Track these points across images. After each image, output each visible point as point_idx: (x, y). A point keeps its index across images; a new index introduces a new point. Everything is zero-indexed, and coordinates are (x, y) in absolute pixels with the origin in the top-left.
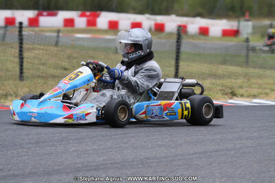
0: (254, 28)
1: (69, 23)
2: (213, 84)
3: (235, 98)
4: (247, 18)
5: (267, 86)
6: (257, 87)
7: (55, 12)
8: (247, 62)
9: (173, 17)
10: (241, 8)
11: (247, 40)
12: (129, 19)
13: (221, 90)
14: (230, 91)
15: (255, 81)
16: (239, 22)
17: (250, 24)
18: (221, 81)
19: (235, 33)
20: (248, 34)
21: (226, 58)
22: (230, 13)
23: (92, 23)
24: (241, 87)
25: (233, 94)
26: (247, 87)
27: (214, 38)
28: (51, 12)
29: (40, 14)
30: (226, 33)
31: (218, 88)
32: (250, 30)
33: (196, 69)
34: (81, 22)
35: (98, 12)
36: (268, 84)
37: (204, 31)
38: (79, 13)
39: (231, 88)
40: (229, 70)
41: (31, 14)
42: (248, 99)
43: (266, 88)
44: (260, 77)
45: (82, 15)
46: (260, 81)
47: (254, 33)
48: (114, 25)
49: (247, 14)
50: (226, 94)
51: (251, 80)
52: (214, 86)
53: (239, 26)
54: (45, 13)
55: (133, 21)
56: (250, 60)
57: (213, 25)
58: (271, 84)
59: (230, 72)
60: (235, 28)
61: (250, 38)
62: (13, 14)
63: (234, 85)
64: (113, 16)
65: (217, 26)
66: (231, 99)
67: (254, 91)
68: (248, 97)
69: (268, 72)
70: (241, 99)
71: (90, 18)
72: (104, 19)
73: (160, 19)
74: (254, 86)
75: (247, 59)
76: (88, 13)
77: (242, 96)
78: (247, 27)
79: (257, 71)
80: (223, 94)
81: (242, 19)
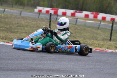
1: (87, 16)
7: (82, 11)
12: (110, 17)
23: (95, 17)
28: (81, 11)
29: (76, 12)
34: (91, 16)
35: (99, 13)
38: (91, 12)
41: (72, 11)
45: (92, 14)
48: (104, 19)
54: (78, 12)
55: (112, 18)
62: (66, 11)
64: (104, 15)
71: (95, 15)
72: (101, 16)
76: (94, 13)
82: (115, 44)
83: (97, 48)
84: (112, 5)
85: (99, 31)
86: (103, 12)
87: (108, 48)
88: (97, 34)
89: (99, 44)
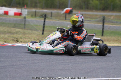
0: (28, 12)
2: (9, 36)
3: (18, 43)
4: (25, 8)
5: (33, 38)
6: (28, 38)
8: (25, 27)
10: (23, 3)
11: (25, 18)
13: (12, 39)
14: (16, 40)
15: (27, 35)
16: (22, 9)
17: (26, 10)
18: (12, 35)
19: (20, 14)
20: (25, 15)
21: (15, 25)
22: (18, 5)
24: (21, 38)
25: (18, 41)
26: (24, 38)
27: (10, 16)
30: (16, 14)
31: (11, 38)
32: (26, 13)
33: (2, 29)
36: (33, 37)
37: (6, 13)
39: (17, 38)
40: (16, 31)
42: (24, 44)
43: (32, 39)
44: (29, 34)
46: (30, 36)
47: (28, 15)
49: (25, 6)
50: (14, 41)
51: (26, 35)
52: (9, 37)
53: (21, 11)
56: (26, 26)
57: (10, 10)
58: (34, 37)
59: (17, 31)
60: (20, 12)
61: (26, 17)
63: (18, 37)
65: (12, 11)
66: (16, 43)
67: (27, 40)
68: (24, 42)
69: (34, 32)
70: (21, 43)
74: (27, 38)
75: (25, 26)
77: (21, 42)
78: (25, 12)
79: (29, 31)
80: (13, 41)
81: (23, 8)
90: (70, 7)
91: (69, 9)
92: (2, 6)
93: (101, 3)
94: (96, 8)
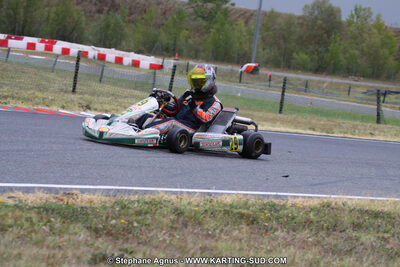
1: (31, 46)
7: (22, 37)
9: (113, 50)
16: (164, 59)
17: (172, 61)
19: (160, 67)
23: (49, 48)
27: (143, 70)
29: (9, 38)
30: (152, 66)
32: (171, 66)
34: (40, 47)
35: (56, 40)
37: (136, 64)
38: (40, 39)
41: (2, 36)
45: (41, 42)
48: (66, 51)
53: (163, 63)
54: (13, 37)
57: (143, 59)
60: (160, 64)
64: (66, 45)
65: (146, 61)
71: (48, 44)
72: (59, 46)
73: (103, 50)
76: (47, 40)
78: (169, 63)
82: (81, 98)
83: (40, 107)
84: (83, 25)
85: (52, 76)
86: (64, 39)
87: (63, 107)
88: (48, 80)
89: (44, 99)
90: (255, 62)
91: (253, 65)
92: (129, 51)
93: (312, 60)
94: (303, 68)
